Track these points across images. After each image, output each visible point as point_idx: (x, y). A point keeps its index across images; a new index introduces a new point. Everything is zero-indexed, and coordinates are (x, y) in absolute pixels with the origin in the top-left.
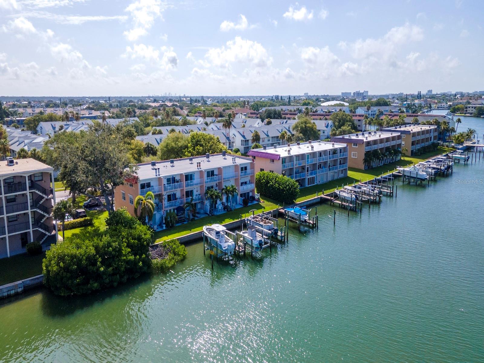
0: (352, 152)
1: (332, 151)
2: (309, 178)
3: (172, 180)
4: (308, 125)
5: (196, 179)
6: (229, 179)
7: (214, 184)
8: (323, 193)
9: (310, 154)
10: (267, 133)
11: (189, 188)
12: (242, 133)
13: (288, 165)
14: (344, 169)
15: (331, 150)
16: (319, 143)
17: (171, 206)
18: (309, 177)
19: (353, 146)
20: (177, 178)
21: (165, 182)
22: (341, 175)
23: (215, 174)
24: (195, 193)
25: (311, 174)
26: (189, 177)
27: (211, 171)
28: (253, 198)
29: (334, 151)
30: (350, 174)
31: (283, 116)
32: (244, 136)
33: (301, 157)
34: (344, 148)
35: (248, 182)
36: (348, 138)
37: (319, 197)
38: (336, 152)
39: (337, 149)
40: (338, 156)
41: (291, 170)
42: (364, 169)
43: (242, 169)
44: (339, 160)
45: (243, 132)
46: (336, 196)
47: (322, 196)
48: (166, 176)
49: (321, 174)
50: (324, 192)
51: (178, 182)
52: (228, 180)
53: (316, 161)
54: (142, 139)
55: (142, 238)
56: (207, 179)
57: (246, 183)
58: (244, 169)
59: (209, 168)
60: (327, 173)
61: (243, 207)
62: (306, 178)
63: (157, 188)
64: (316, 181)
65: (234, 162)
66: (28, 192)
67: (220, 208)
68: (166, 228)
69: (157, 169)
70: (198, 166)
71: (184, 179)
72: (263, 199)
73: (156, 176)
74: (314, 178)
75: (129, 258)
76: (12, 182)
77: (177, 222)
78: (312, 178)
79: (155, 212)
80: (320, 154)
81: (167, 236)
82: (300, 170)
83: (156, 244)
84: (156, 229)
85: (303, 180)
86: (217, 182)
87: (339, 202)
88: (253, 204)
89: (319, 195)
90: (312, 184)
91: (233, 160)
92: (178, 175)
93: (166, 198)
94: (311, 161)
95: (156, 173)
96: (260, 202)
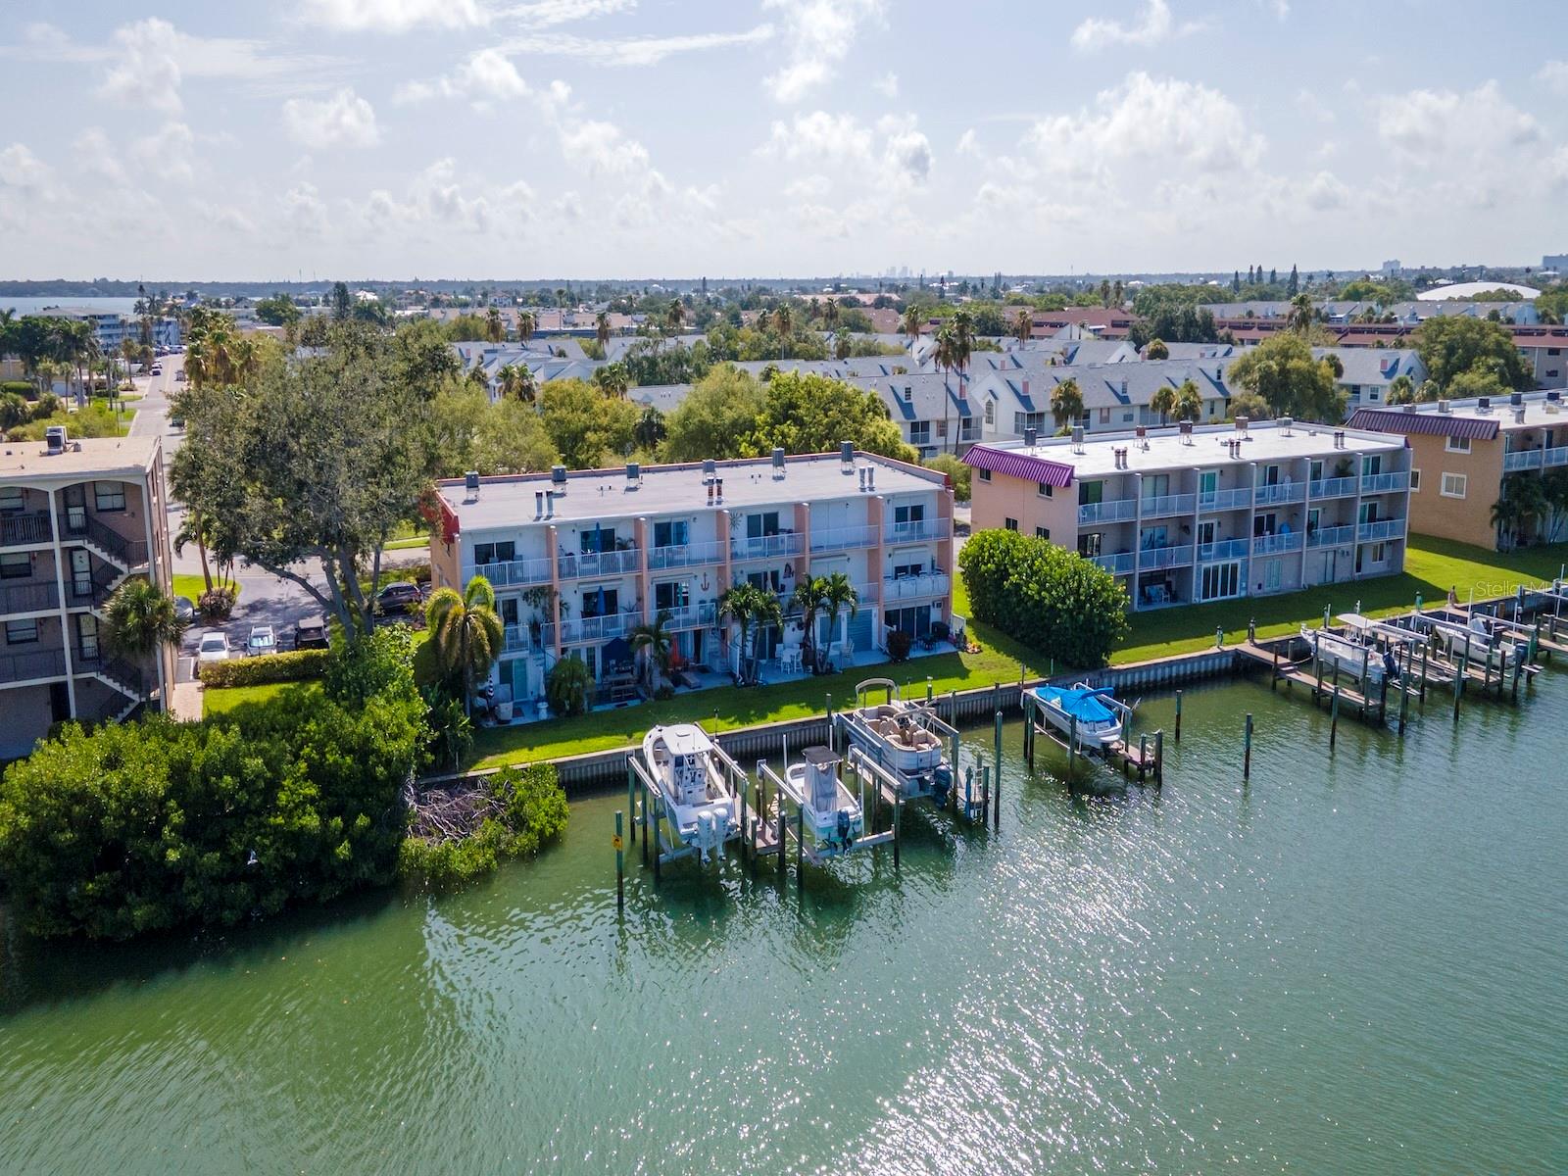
0: (1445, 475)
1: (1333, 465)
2: (1207, 571)
3: (601, 539)
4: (1292, 364)
5: (700, 542)
6: (843, 550)
7: (777, 564)
8: (1251, 637)
9: (1223, 469)
10: (1125, 391)
11: (671, 576)
12: (1020, 387)
13: (1110, 509)
14: (1389, 543)
15: (1328, 457)
16: (1284, 431)
17: (593, 635)
18: (1209, 565)
19: (1448, 448)
20: (623, 533)
21: (574, 544)
22: (1373, 567)
23: (780, 527)
24: (695, 594)
25: (1223, 552)
26: (669, 532)
27: (766, 516)
28: (942, 632)
29: (1344, 465)
30: (1418, 562)
31: (1221, 333)
33: (1180, 479)
34: (1395, 454)
35: (927, 568)
36: (1435, 413)
37: (1226, 648)
38: (1351, 468)
39: (1352, 454)
40: (1361, 487)
41: (1127, 528)
42: (1494, 548)
43: (901, 514)
44: (1360, 504)
45: (1026, 385)
46: (1303, 655)
47: (1246, 647)
48: (575, 523)
49: (1268, 553)
50: (1257, 630)
51: (623, 546)
52: (837, 552)
53: (1254, 499)
54: (647, 396)
55: (377, 752)
56: (750, 545)
57: (916, 570)
58: (910, 513)
59: (761, 503)
60: (1301, 553)
61: (882, 664)
62: (1195, 568)
63: (533, 564)
64: (1244, 585)
65: (867, 484)
66: (56, 545)
67: (786, 659)
68: (552, 716)
69: (544, 494)
70: (711, 494)
71: (648, 537)
72: (980, 636)
73: (538, 518)
74: (1234, 567)
75: (297, 823)
76: (17, 509)
77: (602, 697)
78: (1225, 569)
79: (524, 654)
80: (1272, 472)
81: (531, 749)
82: (1172, 534)
83: (471, 774)
84: (510, 718)
85: (1184, 573)
86: (789, 558)
87: (1308, 679)
88: (932, 653)
89: (1228, 644)
90: (1224, 593)
91: (863, 477)
92: (620, 520)
93: (576, 604)
94: (1220, 499)
95: (540, 508)
96: (964, 649)
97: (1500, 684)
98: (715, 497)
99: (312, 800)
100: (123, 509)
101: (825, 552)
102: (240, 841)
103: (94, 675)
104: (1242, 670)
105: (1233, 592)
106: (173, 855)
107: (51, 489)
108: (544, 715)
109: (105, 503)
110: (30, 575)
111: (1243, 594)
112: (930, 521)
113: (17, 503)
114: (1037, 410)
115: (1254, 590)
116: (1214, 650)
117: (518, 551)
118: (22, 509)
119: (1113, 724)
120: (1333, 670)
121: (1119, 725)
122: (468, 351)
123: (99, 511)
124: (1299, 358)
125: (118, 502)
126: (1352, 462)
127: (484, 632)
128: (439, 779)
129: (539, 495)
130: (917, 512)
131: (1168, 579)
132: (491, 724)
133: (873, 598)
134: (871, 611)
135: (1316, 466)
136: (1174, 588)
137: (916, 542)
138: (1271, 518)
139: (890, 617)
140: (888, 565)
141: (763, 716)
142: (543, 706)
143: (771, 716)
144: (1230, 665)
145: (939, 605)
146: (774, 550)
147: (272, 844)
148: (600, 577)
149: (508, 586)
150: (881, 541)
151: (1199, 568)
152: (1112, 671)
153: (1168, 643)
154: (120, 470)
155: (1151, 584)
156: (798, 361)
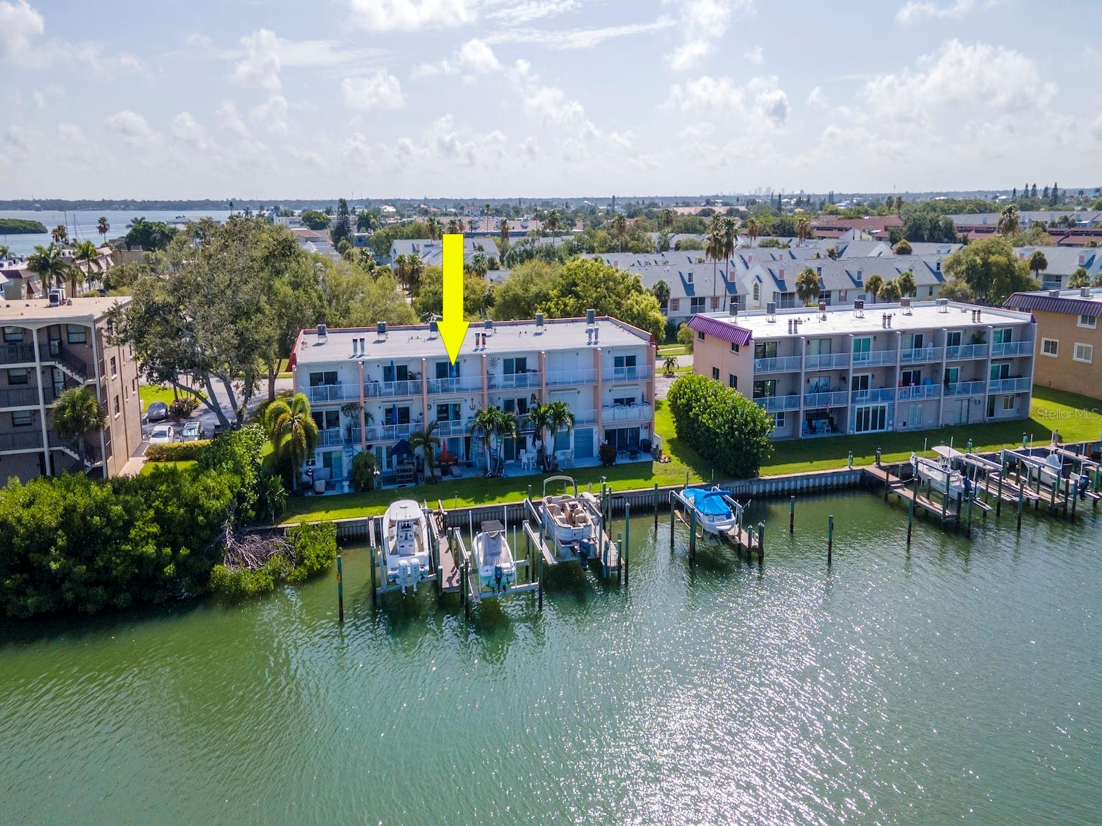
0: (1077, 345)
1: (970, 334)
2: (859, 411)
3: (398, 372)
5: (469, 377)
6: (574, 386)
7: (525, 393)
8: (878, 460)
9: (876, 335)
10: (859, 278)
11: (448, 399)
12: (777, 274)
13: (784, 363)
14: (1018, 395)
15: (966, 329)
16: (942, 308)
17: (390, 437)
18: (862, 406)
19: (1079, 324)
20: (412, 369)
21: (378, 375)
22: (1002, 413)
23: (528, 368)
24: (466, 412)
25: (874, 398)
26: (447, 368)
27: (517, 360)
28: (647, 446)
29: (978, 335)
31: (960, 235)
32: (780, 283)
33: (839, 342)
34: (1024, 327)
35: (638, 400)
37: (854, 468)
38: (984, 338)
39: (985, 327)
40: (992, 350)
41: (795, 377)
43: (618, 362)
44: (990, 365)
45: (782, 272)
46: (908, 476)
47: (872, 469)
48: (379, 361)
49: (911, 400)
50: (881, 456)
51: (413, 377)
52: (570, 386)
53: (899, 358)
55: (201, 507)
56: (506, 379)
57: (630, 402)
58: (626, 361)
59: (511, 350)
60: (940, 400)
61: (597, 467)
62: (849, 408)
63: (349, 387)
64: (891, 422)
65: (593, 340)
66: (37, 364)
67: (524, 460)
68: (352, 491)
69: (359, 341)
70: (477, 343)
71: (431, 372)
72: (674, 451)
73: (354, 356)
74: (883, 411)
75: (140, 550)
76: (18, 341)
77: (389, 480)
78: (875, 412)
79: (340, 448)
80: (918, 338)
81: (327, 512)
82: (834, 382)
83: (279, 526)
84: (323, 490)
85: (842, 412)
86: (535, 390)
87: (908, 493)
88: (635, 461)
89: (858, 465)
90: (874, 427)
91: (590, 335)
92: (412, 359)
93: (379, 415)
94: (874, 358)
95: (355, 350)
96: (658, 459)
97: (1064, 505)
98: (481, 346)
99: (155, 536)
100: (85, 342)
101: (558, 386)
102: (102, 560)
103: (62, 448)
104: (867, 485)
105: (882, 427)
106: (54, 566)
107: (34, 328)
108: (346, 490)
109: (74, 338)
110: (26, 382)
111: (890, 429)
112: (640, 368)
113: (19, 337)
114: (789, 291)
115: (900, 427)
116: (847, 469)
117: (339, 378)
118: (22, 341)
119: (729, 517)
120: (927, 488)
121: (733, 518)
122: (418, 245)
123: (70, 343)
124: (1000, 254)
125: (82, 338)
126: (984, 333)
127: (303, 432)
128: (259, 528)
129: (355, 341)
130: (631, 361)
131: (830, 416)
132: (310, 494)
133: (595, 421)
134: (592, 430)
135: (954, 337)
136: (835, 422)
137: (627, 382)
138: (918, 374)
139: (609, 434)
140: (609, 398)
141: (493, 499)
142: (346, 484)
143: (498, 499)
144: (858, 480)
145: (646, 428)
146: (522, 383)
147: (122, 563)
148: (394, 398)
149: (329, 402)
150: (600, 380)
151: (853, 409)
152: (760, 480)
153: (811, 462)
154: (78, 317)
155: (817, 419)
156: (627, 254)
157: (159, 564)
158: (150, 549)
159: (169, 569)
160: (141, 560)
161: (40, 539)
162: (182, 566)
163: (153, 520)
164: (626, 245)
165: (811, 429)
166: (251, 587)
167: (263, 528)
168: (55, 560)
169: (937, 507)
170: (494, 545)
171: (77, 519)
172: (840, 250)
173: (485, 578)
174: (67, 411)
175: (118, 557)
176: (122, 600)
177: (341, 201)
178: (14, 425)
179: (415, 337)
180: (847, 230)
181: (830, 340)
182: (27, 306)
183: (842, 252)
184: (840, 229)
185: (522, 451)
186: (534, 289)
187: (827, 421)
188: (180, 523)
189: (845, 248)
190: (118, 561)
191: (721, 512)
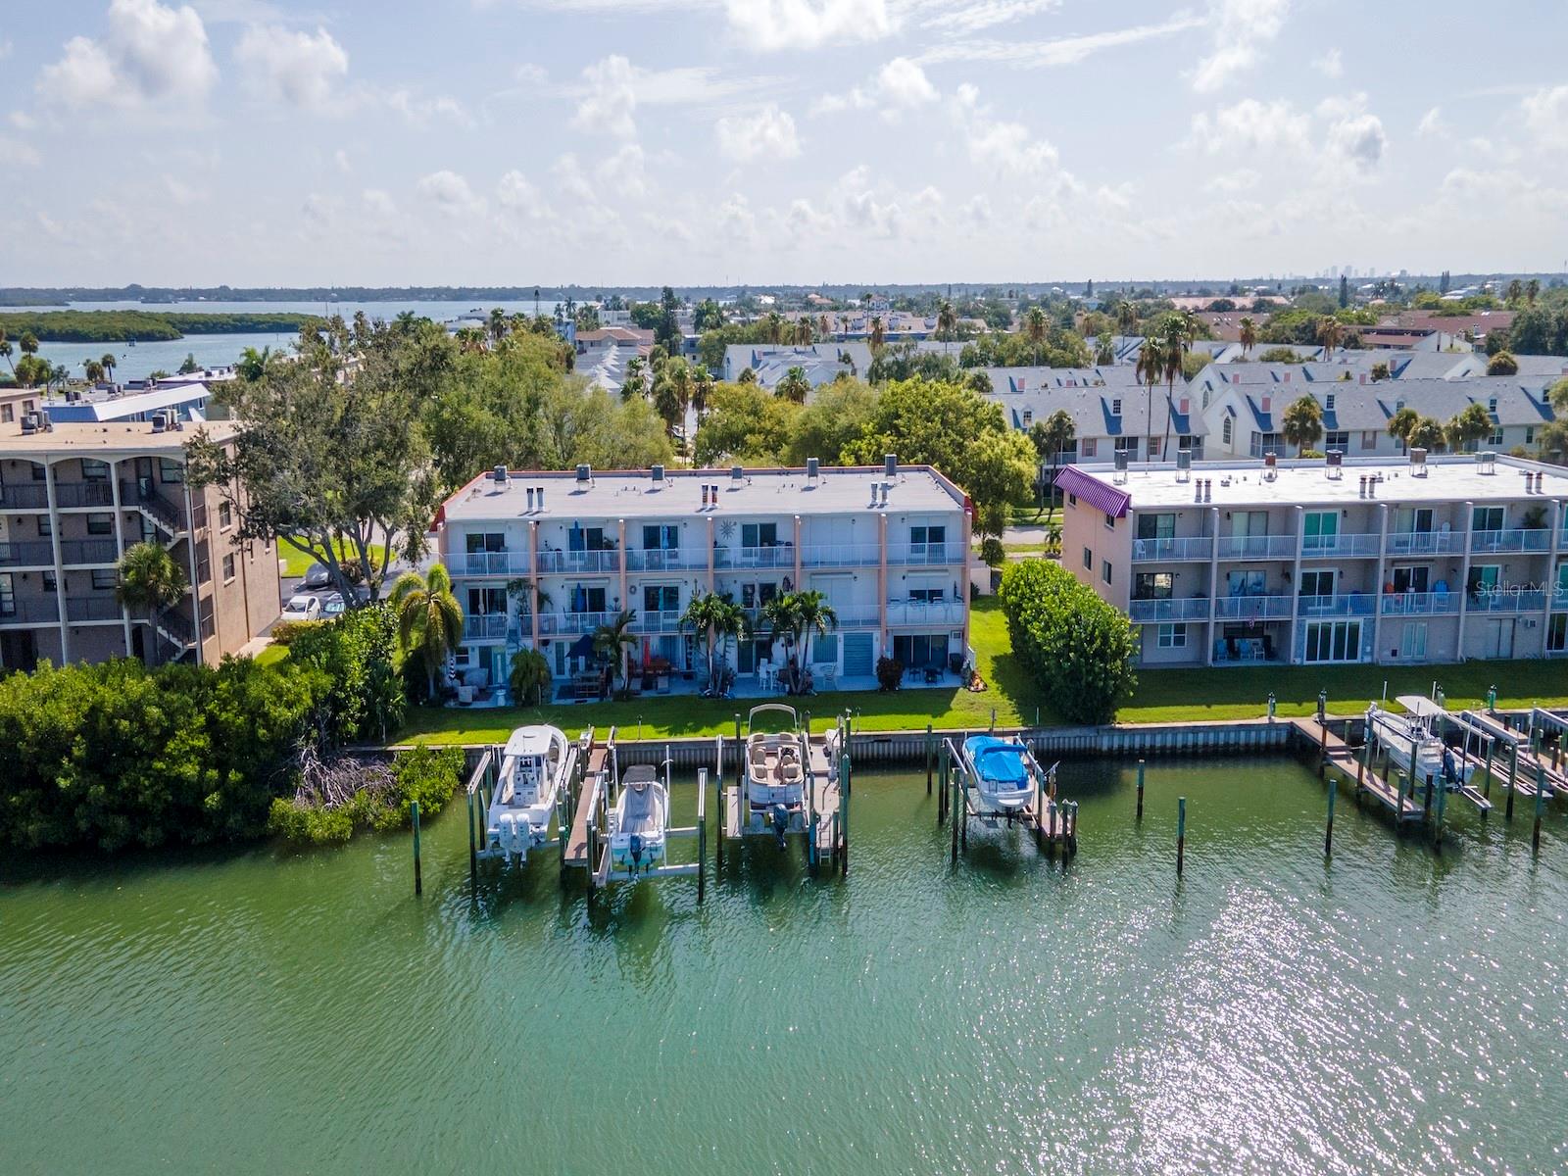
1: (1521, 513)
2: (1313, 631)
3: (589, 538)
5: (693, 548)
6: (849, 568)
7: (774, 576)
8: (1321, 710)
9: (1347, 509)
11: (661, 579)
12: (1259, 405)
13: (1186, 546)
15: (1513, 503)
16: (1485, 467)
17: (573, 630)
18: (1319, 621)
20: (608, 533)
21: (561, 541)
23: (778, 539)
24: (685, 597)
25: (1342, 609)
26: (658, 536)
27: (762, 526)
28: (957, 665)
29: (1534, 514)
32: (1263, 419)
35: (948, 594)
37: (1277, 720)
38: (1545, 518)
39: (1547, 501)
40: (1557, 543)
41: (1199, 570)
43: (917, 535)
44: (1554, 564)
45: (1266, 401)
48: (561, 520)
49: (1405, 615)
50: (1328, 705)
51: (609, 547)
52: (845, 569)
53: (1385, 546)
56: (746, 554)
58: (928, 535)
59: (751, 513)
60: (1458, 618)
61: (871, 692)
62: (1294, 622)
63: (520, 555)
64: (1368, 649)
65: (879, 501)
66: (115, 508)
68: (511, 703)
69: (535, 491)
70: (705, 500)
71: (638, 539)
73: (527, 512)
74: (1354, 629)
75: (177, 770)
77: (567, 691)
78: (1340, 630)
79: (502, 641)
80: (1424, 516)
81: (461, 733)
82: (1272, 580)
84: (470, 700)
85: (1284, 626)
86: (786, 571)
87: (1351, 768)
88: (934, 686)
89: (1286, 715)
90: (1338, 655)
91: (874, 493)
92: (608, 520)
93: (562, 598)
94: (1342, 544)
95: (530, 504)
96: (967, 684)
98: (709, 505)
99: (200, 752)
101: (826, 568)
102: (127, 781)
104: (1298, 750)
105: (1353, 654)
106: (63, 783)
107: (112, 461)
108: (501, 702)
109: (168, 476)
110: (109, 532)
111: (1367, 659)
112: (951, 545)
114: (1275, 430)
115: (1384, 658)
116: (1265, 720)
117: (507, 543)
118: (99, 477)
119: (1022, 785)
120: (1386, 763)
123: (163, 482)
125: (178, 475)
126: (1546, 510)
129: (530, 491)
130: (937, 534)
131: (1266, 633)
133: (876, 622)
134: (872, 635)
135: (1489, 517)
136: (1274, 644)
137: (926, 566)
138: (1422, 573)
139: (900, 643)
140: (902, 588)
141: (695, 730)
142: (501, 693)
143: (705, 730)
144: (1283, 740)
145: (957, 636)
146: (767, 561)
147: (152, 786)
148: (578, 574)
149: (488, 576)
150: (884, 561)
151: (1301, 625)
152: (1114, 729)
153: (1209, 706)
154: (167, 448)
155: (1244, 637)
157: (200, 789)
158: (190, 770)
159: (212, 800)
160: (178, 783)
161: (53, 743)
162: (230, 795)
163: (202, 730)
164: (1045, 356)
165: (1233, 652)
166: (319, 833)
167: (368, 749)
168: (66, 776)
169: (1391, 796)
170: (640, 804)
171: (102, 723)
172: (1397, 368)
173: (618, 851)
174: (131, 573)
175: (148, 777)
176: (149, 836)
177: (666, 289)
178: (94, 588)
179: (630, 488)
180: (1426, 334)
181: (1267, 513)
182: (129, 430)
183: (1402, 369)
184: (1415, 333)
185: (764, 661)
186: (842, 421)
187: (1259, 641)
188: (238, 735)
189: (1406, 365)
190: (146, 783)
191: (1011, 778)
